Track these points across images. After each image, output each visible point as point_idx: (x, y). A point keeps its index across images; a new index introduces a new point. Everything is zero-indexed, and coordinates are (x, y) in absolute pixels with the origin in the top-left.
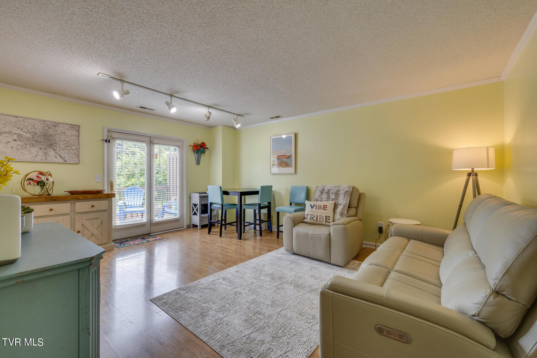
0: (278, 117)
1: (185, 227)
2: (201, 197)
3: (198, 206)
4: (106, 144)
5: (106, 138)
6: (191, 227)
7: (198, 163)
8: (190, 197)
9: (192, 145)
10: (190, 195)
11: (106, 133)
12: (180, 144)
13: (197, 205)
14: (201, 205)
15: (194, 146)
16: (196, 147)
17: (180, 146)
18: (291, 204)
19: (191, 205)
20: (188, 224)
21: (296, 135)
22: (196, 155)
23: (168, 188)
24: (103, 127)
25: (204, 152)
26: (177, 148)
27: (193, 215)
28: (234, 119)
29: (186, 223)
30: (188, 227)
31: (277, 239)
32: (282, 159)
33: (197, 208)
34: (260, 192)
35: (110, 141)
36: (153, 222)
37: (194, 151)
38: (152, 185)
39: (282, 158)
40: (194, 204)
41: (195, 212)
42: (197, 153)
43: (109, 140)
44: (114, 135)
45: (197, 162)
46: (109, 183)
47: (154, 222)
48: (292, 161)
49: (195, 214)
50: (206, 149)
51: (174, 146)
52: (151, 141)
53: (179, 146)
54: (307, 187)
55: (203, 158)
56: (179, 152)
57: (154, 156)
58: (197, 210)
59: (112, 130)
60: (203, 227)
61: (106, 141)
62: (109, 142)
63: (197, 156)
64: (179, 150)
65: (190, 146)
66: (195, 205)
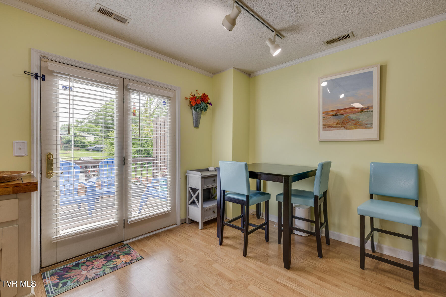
0: (347, 36)
1: (179, 223)
2: (203, 178)
3: (200, 192)
4: (36, 83)
5: (35, 70)
6: (188, 222)
7: (197, 126)
8: (186, 177)
9: (189, 98)
10: (186, 174)
11: (36, 61)
12: (171, 94)
13: (197, 190)
14: (204, 190)
15: (191, 99)
16: (195, 100)
17: (172, 96)
18: (371, 197)
19: (188, 189)
20: (183, 217)
21: (382, 70)
22: (194, 113)
23: (154, 160)
24: (30, 50)
25: (205, 109)
26: (167, 102)
27: (191, 204)
28: (270, 40)
29: (179, 217)
30: (183, 222)
31: (359, 269)
32: (345, 115)
33: (198, 195)
34: (318, 174)
35: (46, 78)
36: (128, 222)
37: (191, 106)
38: (127, 160)
39: (345, 113)
40: (192, 188)
41: (194, 200)
42: (196, 109)
43: (44, 76)
44: (52, 66)
45: (195, 124)
46: (44, 158)
47: (130, 222)
48: (371, 116)
49: (193, 203)
50: (209, 105)
51: (161, 96)
52: (125, 85)
53: (170, 98)
54: (418, 166)
55: (205, 118)
56: (170, 106)
57: (130, 111)
58: (197, 197)
59: (50, 57)
60: (207, 224)
61: (36, 76)
62: (44, 80)
63: (195, 115)
64: (169, 103)
65: (186, 98)
66: (194, 190)
